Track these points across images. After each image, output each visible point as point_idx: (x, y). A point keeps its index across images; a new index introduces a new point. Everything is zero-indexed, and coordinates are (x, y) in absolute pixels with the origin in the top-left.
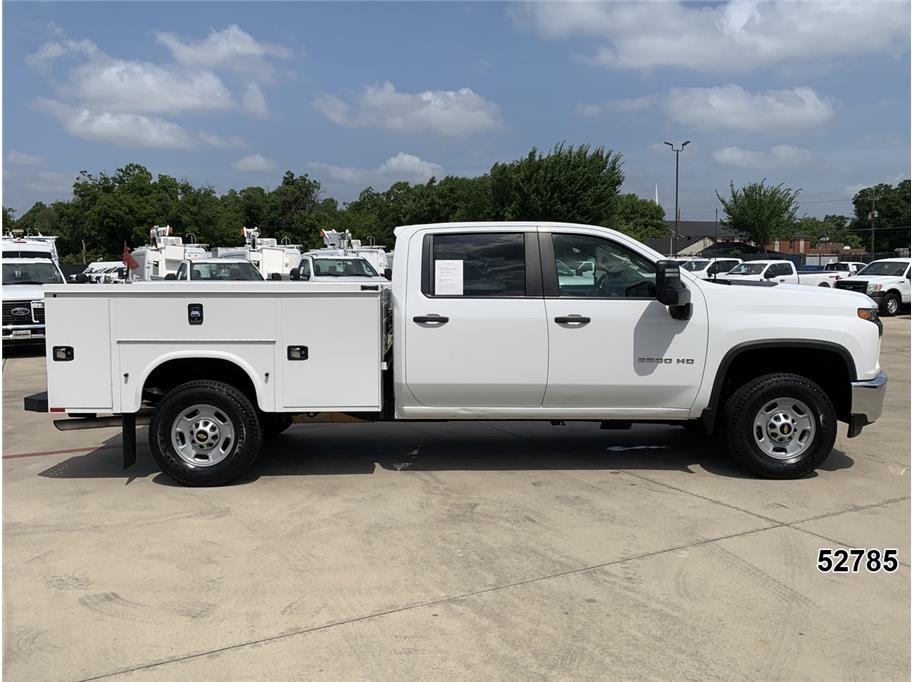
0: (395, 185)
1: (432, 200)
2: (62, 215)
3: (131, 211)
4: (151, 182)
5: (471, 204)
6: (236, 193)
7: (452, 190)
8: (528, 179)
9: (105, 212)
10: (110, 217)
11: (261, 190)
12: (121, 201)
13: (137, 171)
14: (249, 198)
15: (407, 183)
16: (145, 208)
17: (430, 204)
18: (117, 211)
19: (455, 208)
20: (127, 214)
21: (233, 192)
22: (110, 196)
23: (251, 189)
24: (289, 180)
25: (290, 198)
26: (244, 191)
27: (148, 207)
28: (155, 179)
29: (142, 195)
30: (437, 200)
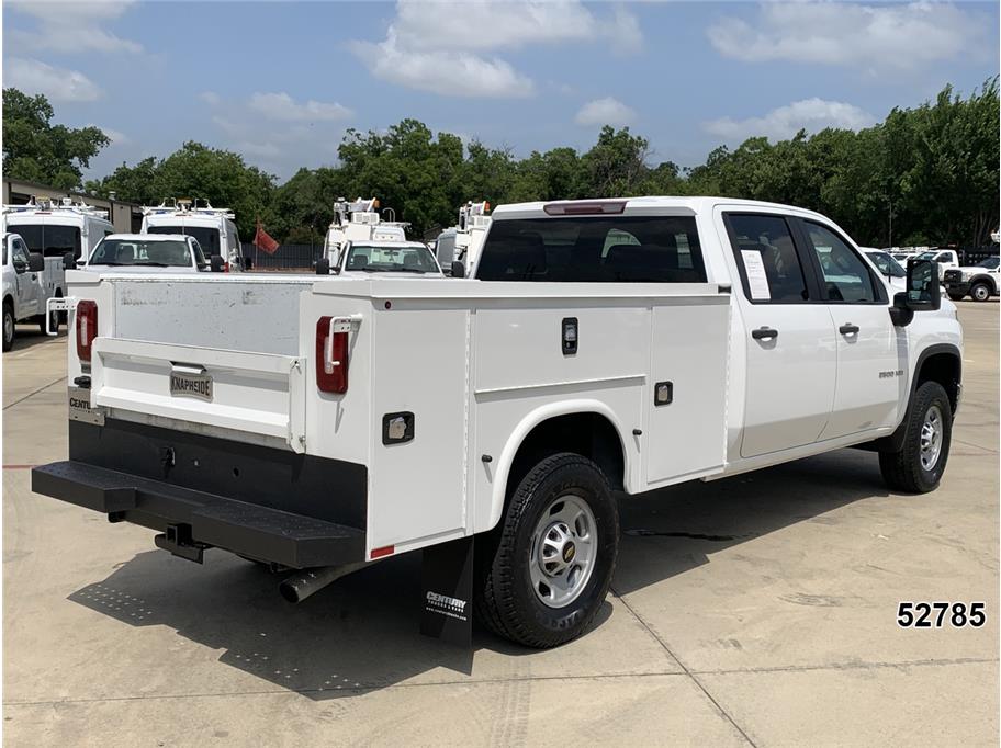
0: (748, 142)
1: (797, 162)
2: (324, 185)
3: (404, 180)
4: (430, 142)
5: (852, 168)
6: (539, 156)
7: (826, 148)
8: (935, 133)
9: (371, 180)
10: (378, 187)
11: (571, 152)
12: (391, 166)
13: (414, 128)
14: (553, 162)
15: (765, 139)
16: (420, 177)
17: (794, 169)
18: (386, 179)
19: (831, 174)
20: (398, 183)
21: (536, 155)
22: (377, 161)
23: (560, 152)
24: (607, 137)
25: (606, 162)
26: (549, 154)
27: (424, 175)
28: (435, 140)
29: (417, 160)
30: (804, 162)
